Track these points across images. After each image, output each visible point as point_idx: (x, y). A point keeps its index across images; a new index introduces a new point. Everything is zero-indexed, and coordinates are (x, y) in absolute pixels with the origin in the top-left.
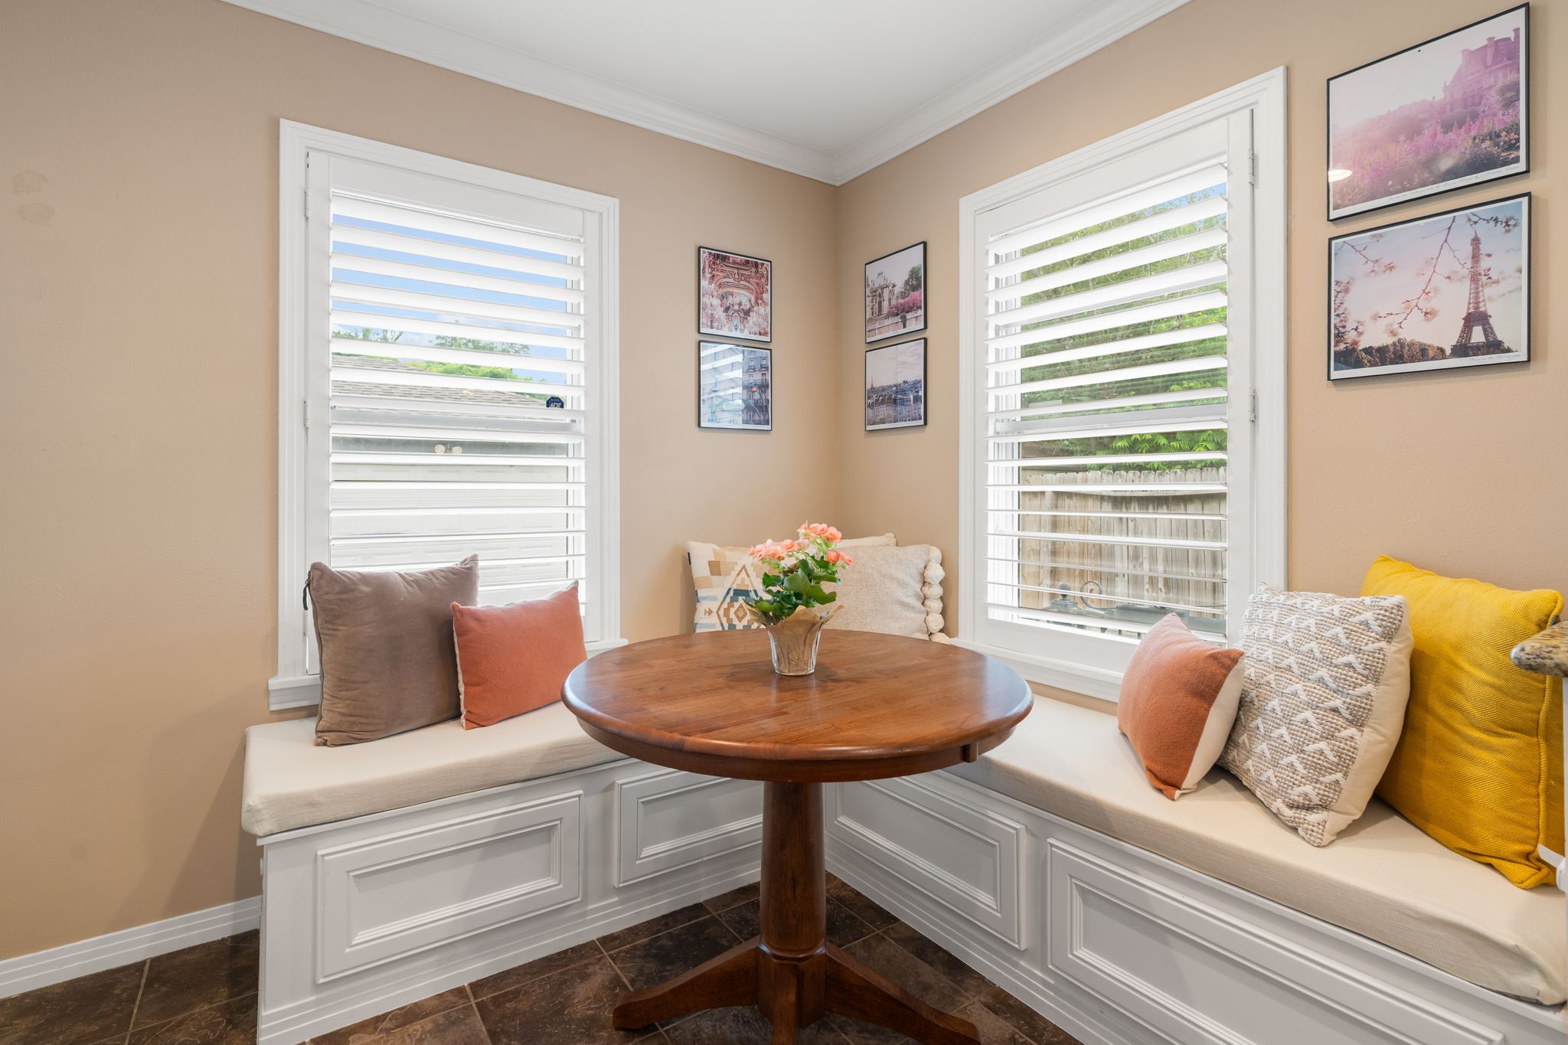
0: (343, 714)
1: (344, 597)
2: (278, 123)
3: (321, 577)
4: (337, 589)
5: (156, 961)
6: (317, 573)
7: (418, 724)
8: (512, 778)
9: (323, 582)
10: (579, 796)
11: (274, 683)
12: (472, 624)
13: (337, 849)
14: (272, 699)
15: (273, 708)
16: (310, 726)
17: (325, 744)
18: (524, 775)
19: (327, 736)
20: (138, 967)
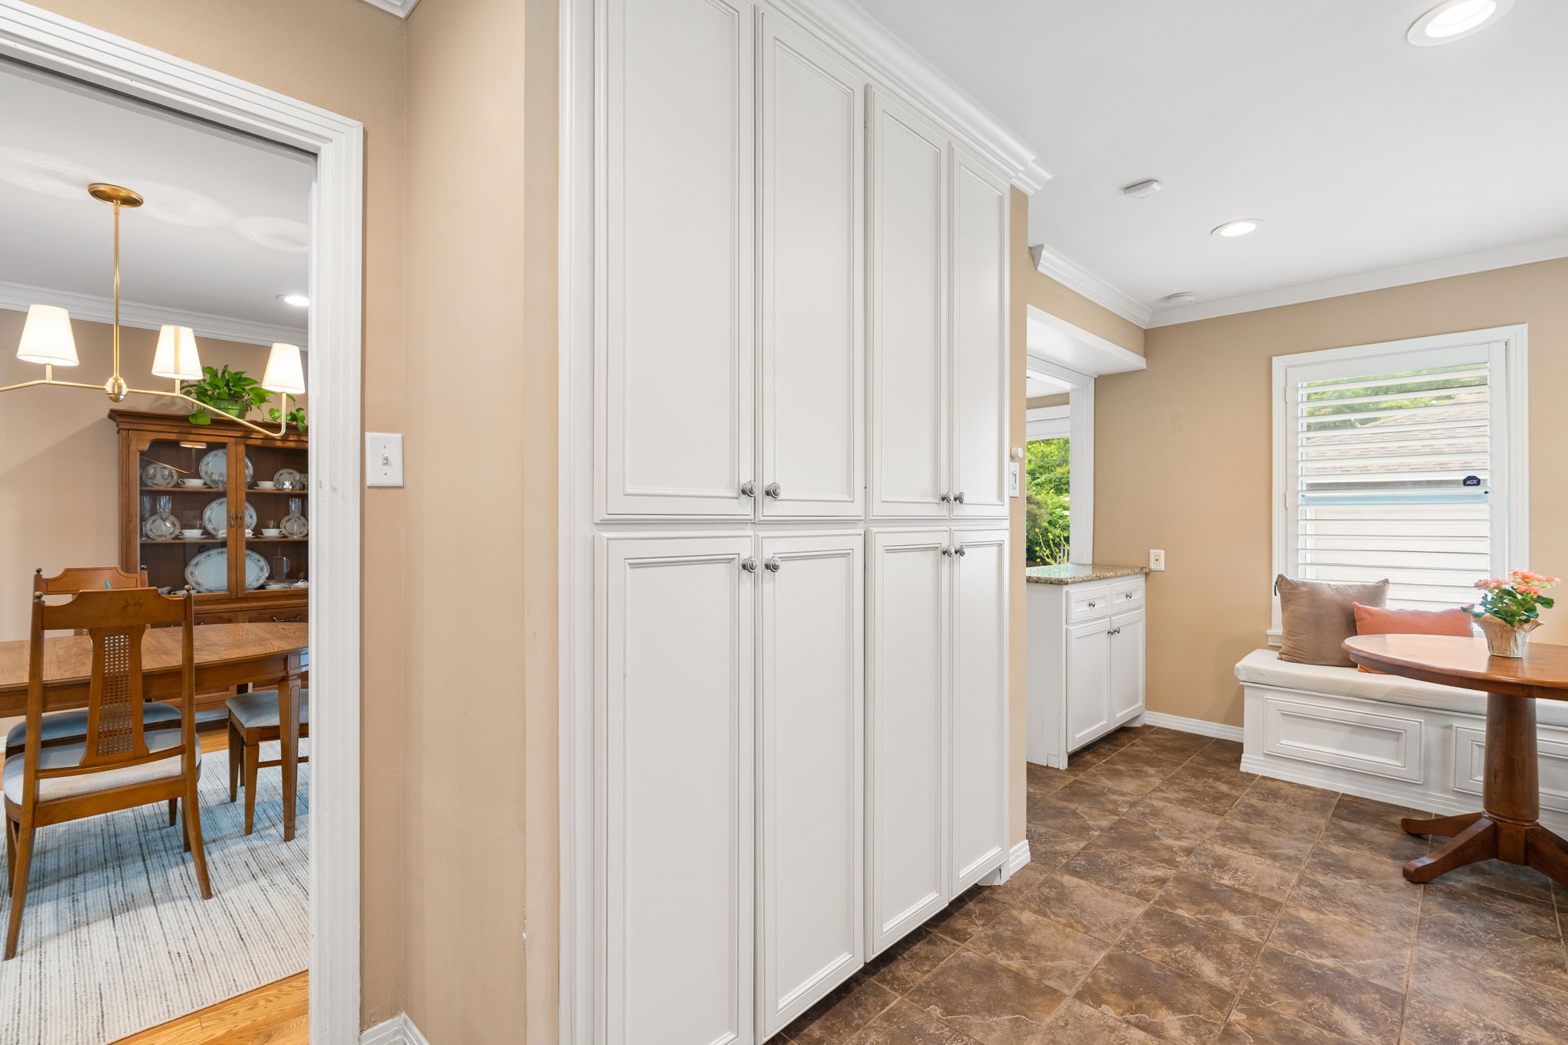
0: (1290, 647)
1: (1293, 591)
2: (1271, 359)
3: (1282, 581)
4: (1289, 587)
5: (1218, 739)
6: (1280, 579)
7: (1331, 663)
8: (1371, 697)
9: (1283, 584)
10: (1420, 722)
11: (1269, 632)
12: (1366, 616)
13: (1275, 699)
14: (1269, 640)
15: (1270, 644)
16: (1276, 654)
17: (1281, 659)
18: (1380, 698)
19: (1283, 656)
20: (1213, 738)
